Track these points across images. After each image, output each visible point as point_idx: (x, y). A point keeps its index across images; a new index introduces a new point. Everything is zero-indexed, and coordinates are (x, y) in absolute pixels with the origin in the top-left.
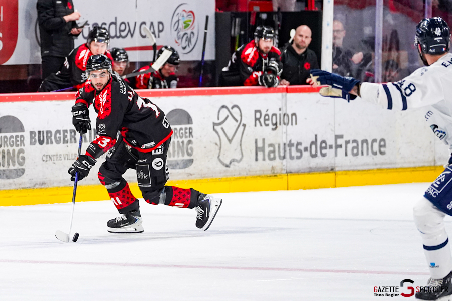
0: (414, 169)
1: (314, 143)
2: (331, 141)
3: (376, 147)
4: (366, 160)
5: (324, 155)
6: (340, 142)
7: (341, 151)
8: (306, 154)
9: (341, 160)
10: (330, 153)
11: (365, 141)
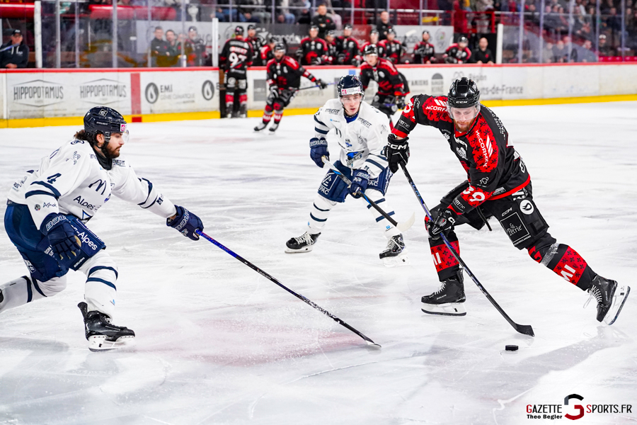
0: (535, 100)
1: (494, 88)
2: (500, 87)
3: (519, 90)
4: (514, 96)
5: (497, 93)
6: (505, 88)
7: (504, 92)
8: (490, 93)
9: (505, 95)
10: (500, 92)
11: (514, 88)
